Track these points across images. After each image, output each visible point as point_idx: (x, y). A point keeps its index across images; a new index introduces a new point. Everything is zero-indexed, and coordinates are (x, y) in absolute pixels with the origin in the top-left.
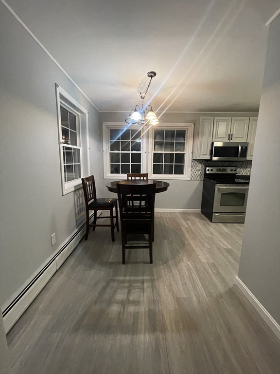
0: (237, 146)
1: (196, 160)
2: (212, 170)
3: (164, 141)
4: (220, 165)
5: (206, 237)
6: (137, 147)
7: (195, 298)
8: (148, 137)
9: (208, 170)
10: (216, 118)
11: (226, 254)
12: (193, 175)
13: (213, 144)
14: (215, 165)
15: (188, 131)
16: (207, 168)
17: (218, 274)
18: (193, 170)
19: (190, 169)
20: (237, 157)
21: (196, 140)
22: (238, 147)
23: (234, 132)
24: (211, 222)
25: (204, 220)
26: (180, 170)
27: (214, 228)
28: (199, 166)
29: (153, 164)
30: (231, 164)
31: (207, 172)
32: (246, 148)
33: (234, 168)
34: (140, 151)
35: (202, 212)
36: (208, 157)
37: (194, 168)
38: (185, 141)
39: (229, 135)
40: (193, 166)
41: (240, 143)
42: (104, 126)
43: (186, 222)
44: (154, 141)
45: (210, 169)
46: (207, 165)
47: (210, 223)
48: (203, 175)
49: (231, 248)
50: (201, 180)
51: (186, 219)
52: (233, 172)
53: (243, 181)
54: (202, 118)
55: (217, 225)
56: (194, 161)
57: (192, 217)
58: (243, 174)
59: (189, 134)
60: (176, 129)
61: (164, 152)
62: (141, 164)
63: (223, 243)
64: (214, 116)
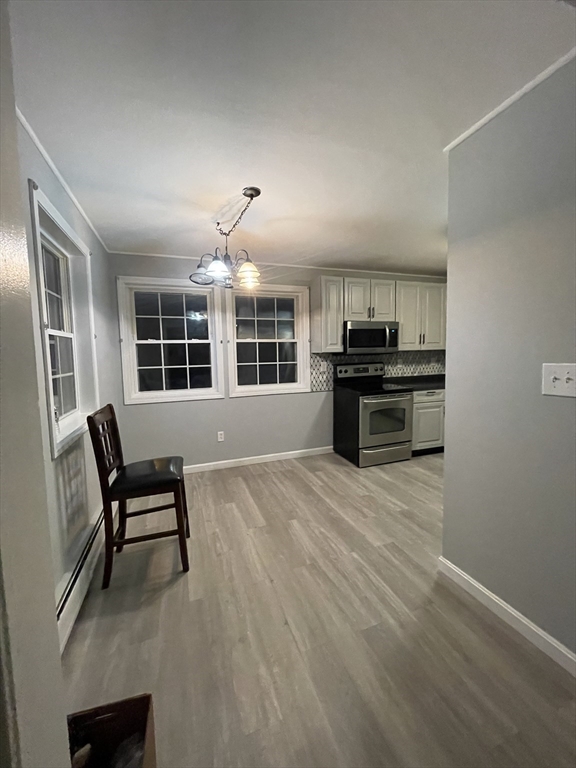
0: (382, 328)
1: (318, 354)
2: (346, 372)
3: (256, 319)
4: (356, 361)
5: (361, 497)
6: (202, 330)
7: (392, 621)
8: (224, 311)
9: (341, 372)
10: (347, 280)
11: (407, 521)
12: (314, 382)
13: (345, 324)
14: (349, 362)
15: (298, 300)
16: (339, 368)
17: (408, 560)
18: (314, 373)
19: (309, 370)
20: (384, 346)
21: (317, 318)
22: (385, 330)
23: (376, 305)
24: (358, 466)
25: (347, 465)
26: (290, 376)
27: (366, 477)
28: (324, 366)
29: (237, 364)
30: (376, 359)
31: (340, 376)
32: (396, 331)
33: (379, 366)
34: (207, 339)
35: (336, 450)
36: (339, 348)
37: (316, 370)
38: (295, 320)
39: (369, 309)
40: (314, 366)
41: (386, 323)
42: (121, 284)
43: (316, 476)
44: (235, 318)
45: (343, 368)
46: (337, 362)
47: (358, 469)
48: (331, 382)
49: (407, 508)
50: (329, 390)
51: (313, 470)
52: (379, 373)
53: (400, 387)
54: (323, 278)
55: (369, 471)
56: (314, 356)
57: (321, 463)
58: (394, 375)
59: (301, 304)
60: (275, 296)
61: (257, 341)
62: (213, 366)
63: (394, 504)
64: (343, 275)
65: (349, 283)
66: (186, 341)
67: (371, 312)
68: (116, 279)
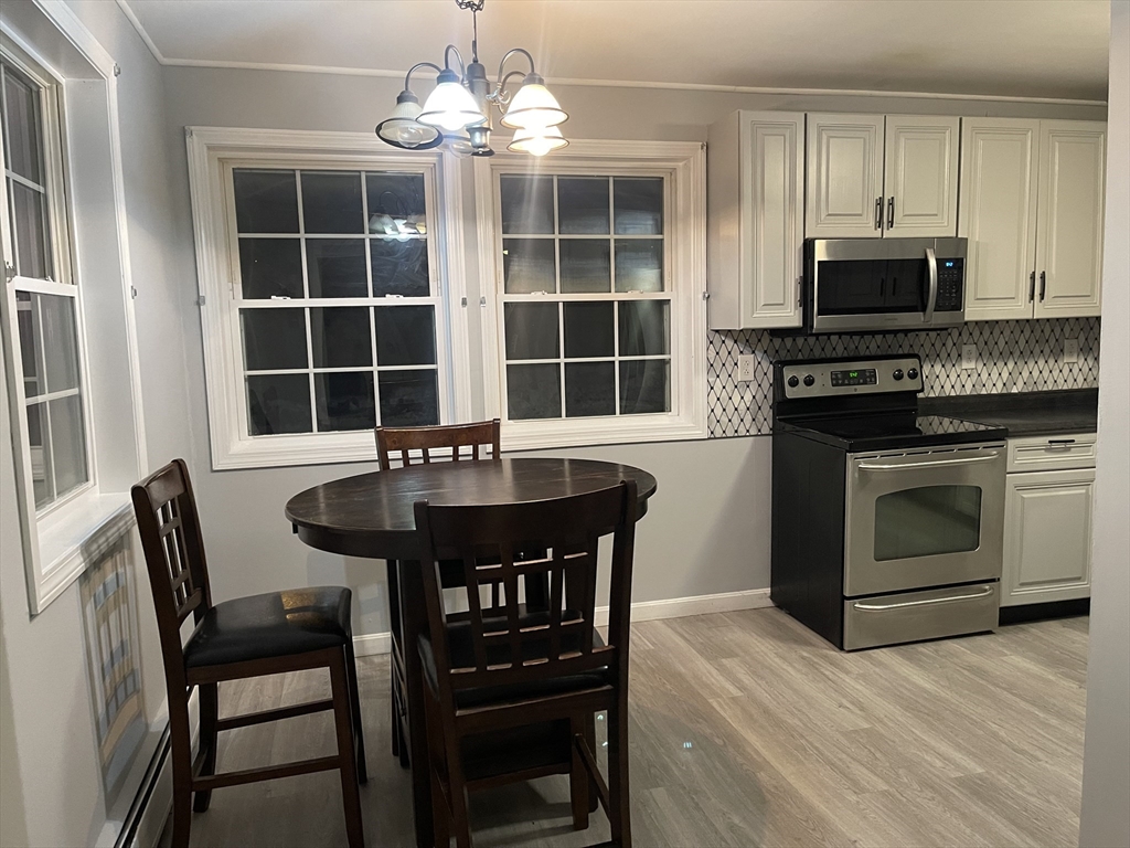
0: (921, 257)
1: (728, 333)
2: (809, 382)
3: (557, 236)
4: (840, 352)
5: (845, 734)
6: (410, 269)
8: (470, 216)
9: (793, 383)
10: (814, 119)
11: (976, 808)
12: (718, 411)
13: (808, 247)
14: (817, 354)
15: (674, 181)
16: (788, 373)
18: (718, 388)
19: (701, 382)
20: (924, 309)
21: (728, 230)
22: (925, 262)
23: (899, 190)
24: (841, 648)
25: (807, 643)
26: (649, 393)
27: (863, 677)
28: (748, 365)
29: (505, 362)
30: (897, 347)
31: (791, 393)
32: (960, 264)
33: (907, 365)
34: (426, 293)
35: (782, 601)
36: (790, 317)
37: (724, 376)
38: (666, 237)
39: (880, 203)
40: (718, 366)
41: (929, 241)
43: (722, 670)
44: (501, 236)
45: (801, 373)
46: (783, 355)
47: (835, 654)
48: (767, 412)
49: (980, 770)
50: (759, 434)
51: (715, 652)
52: (908, 385)
53: (967, 426)
54: (748, 117)
55: (880, 664)
56: (717, 339)
57: (737, 635)
58: (949, 392)
59: (685, 194)
60: (613, 170)
61: (560, 297)
62: (441, 365)
63: (940, 755)
64: (806, 107)
65: (821, 129)
66: (371, 301)
67: (884, 210)
68: (184, 133)
